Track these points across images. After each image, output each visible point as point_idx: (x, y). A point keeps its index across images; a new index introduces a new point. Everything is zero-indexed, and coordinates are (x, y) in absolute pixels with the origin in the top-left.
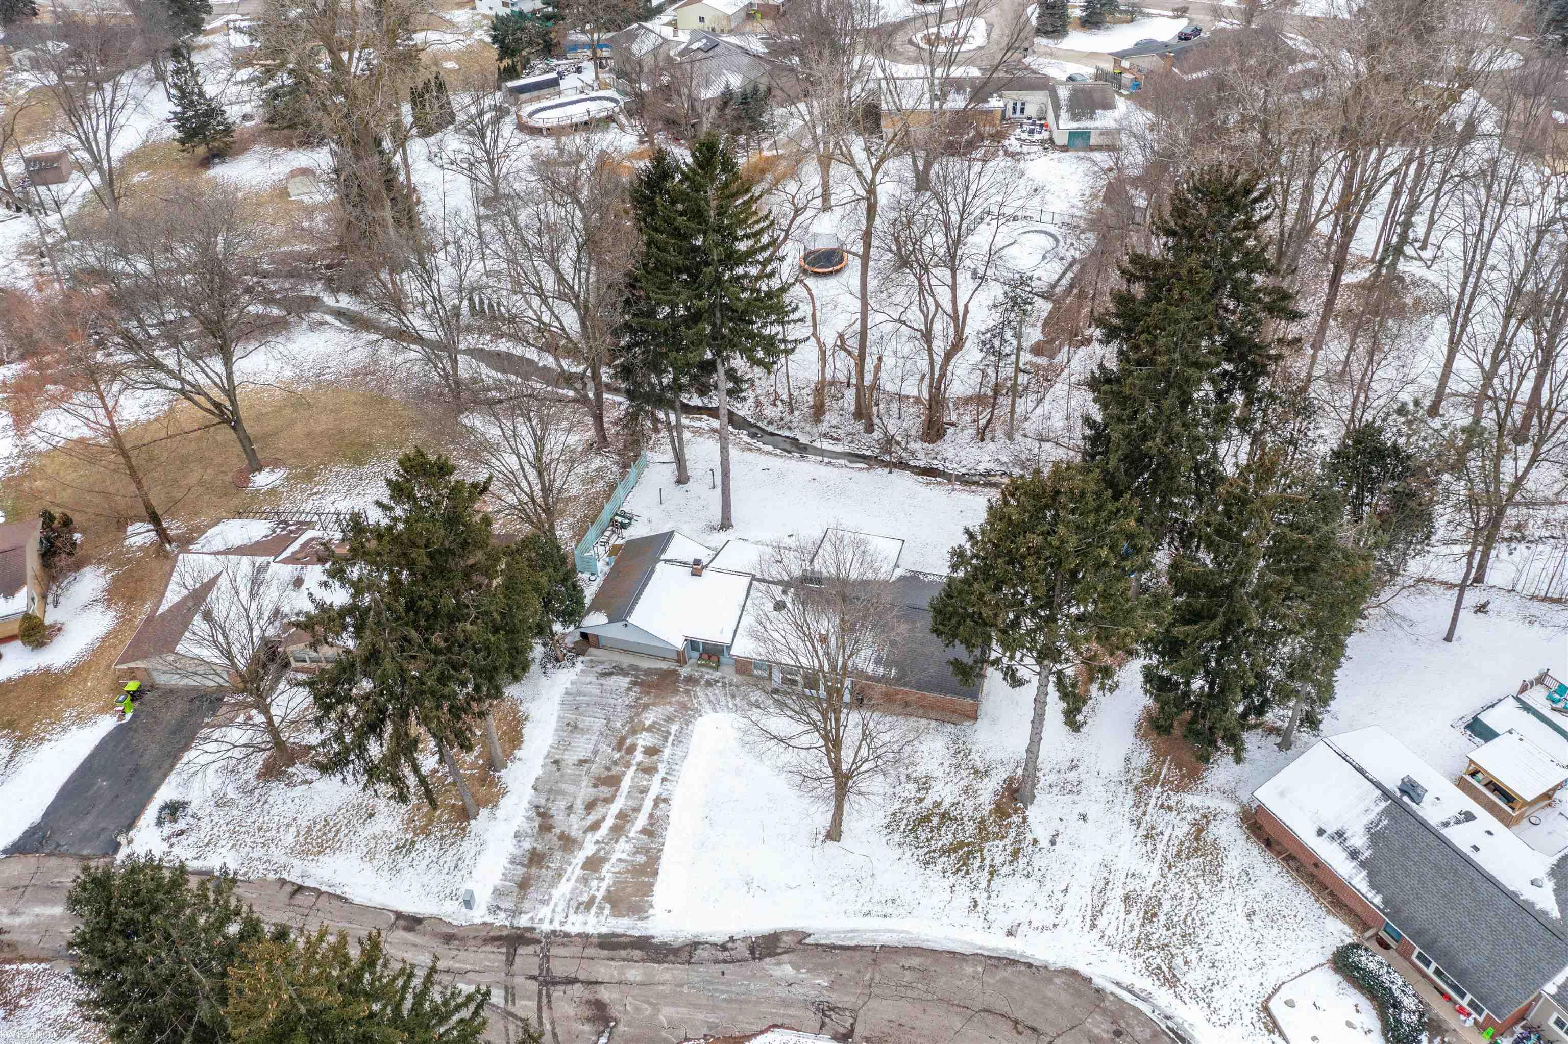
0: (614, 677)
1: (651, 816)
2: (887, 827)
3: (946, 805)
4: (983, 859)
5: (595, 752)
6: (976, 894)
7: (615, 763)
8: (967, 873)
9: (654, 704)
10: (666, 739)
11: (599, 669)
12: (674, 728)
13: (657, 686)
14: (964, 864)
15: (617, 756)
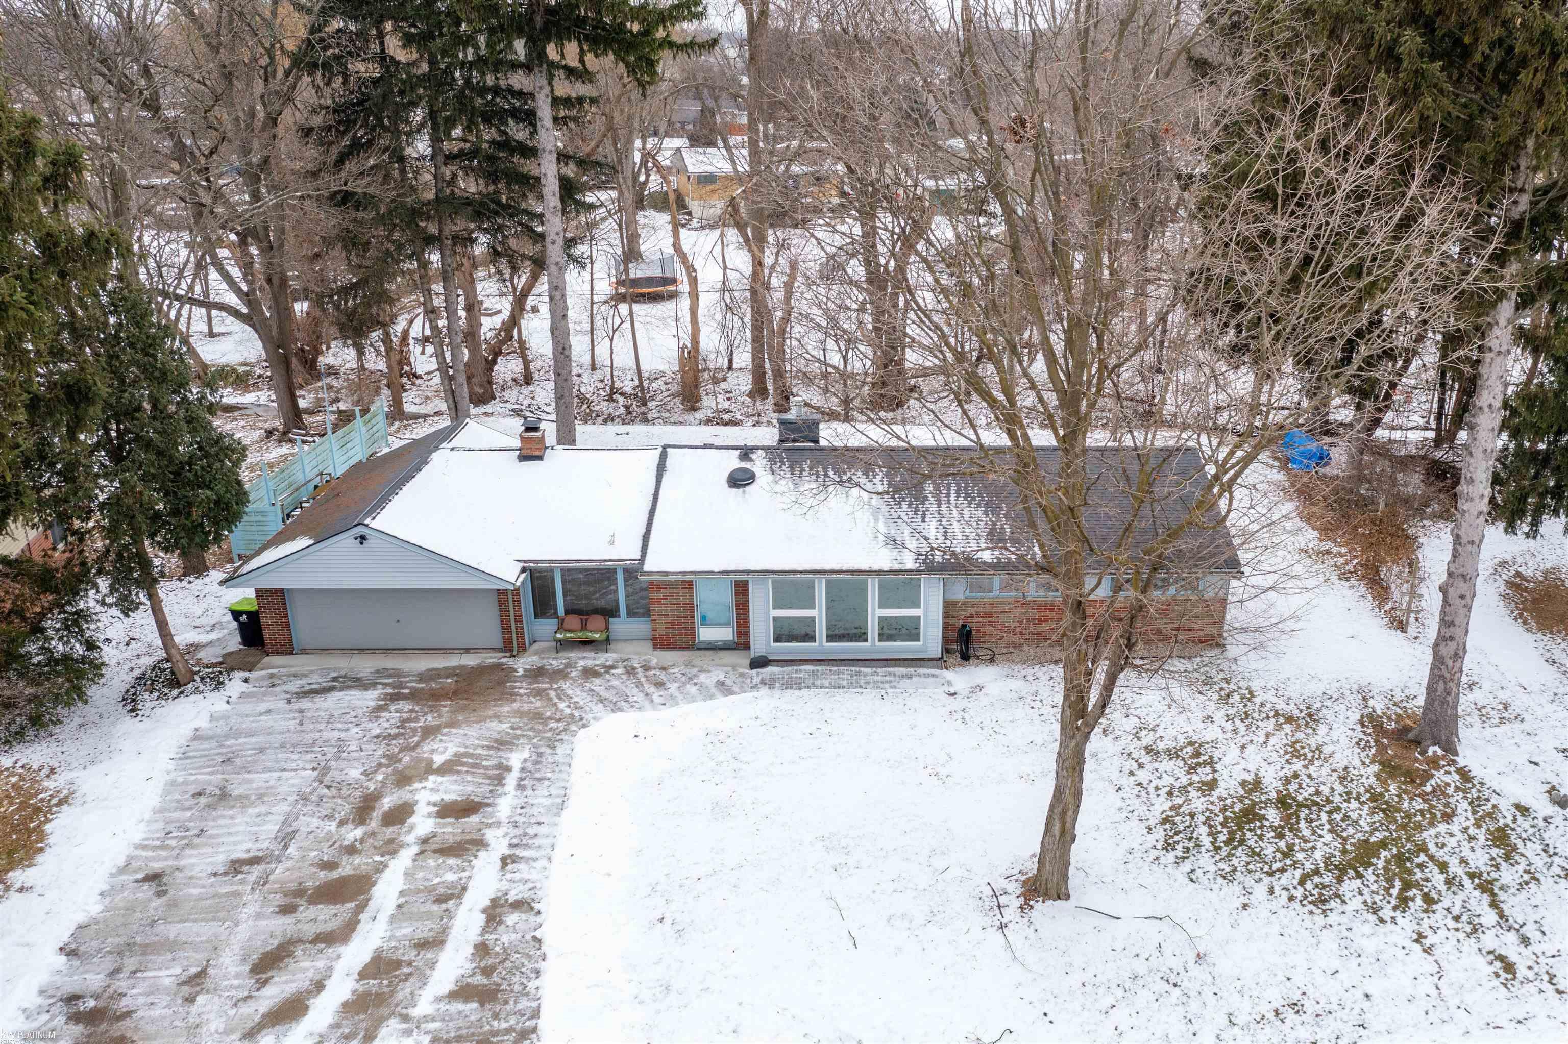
0: (336, 695)
1: (482, 949)
2: (1168, 846)
3: (1272, 783)
4: (1443, 867)
5: (286, 837)
6: (1489, 940)
7: (351, 850)
8: (1429, 900)
9: (452, 724)
10: (499, 780)
11: (294, 686)
12: (516, 759)
13: (455, 694)
14: (1407, 885)
15: (354, 834)
